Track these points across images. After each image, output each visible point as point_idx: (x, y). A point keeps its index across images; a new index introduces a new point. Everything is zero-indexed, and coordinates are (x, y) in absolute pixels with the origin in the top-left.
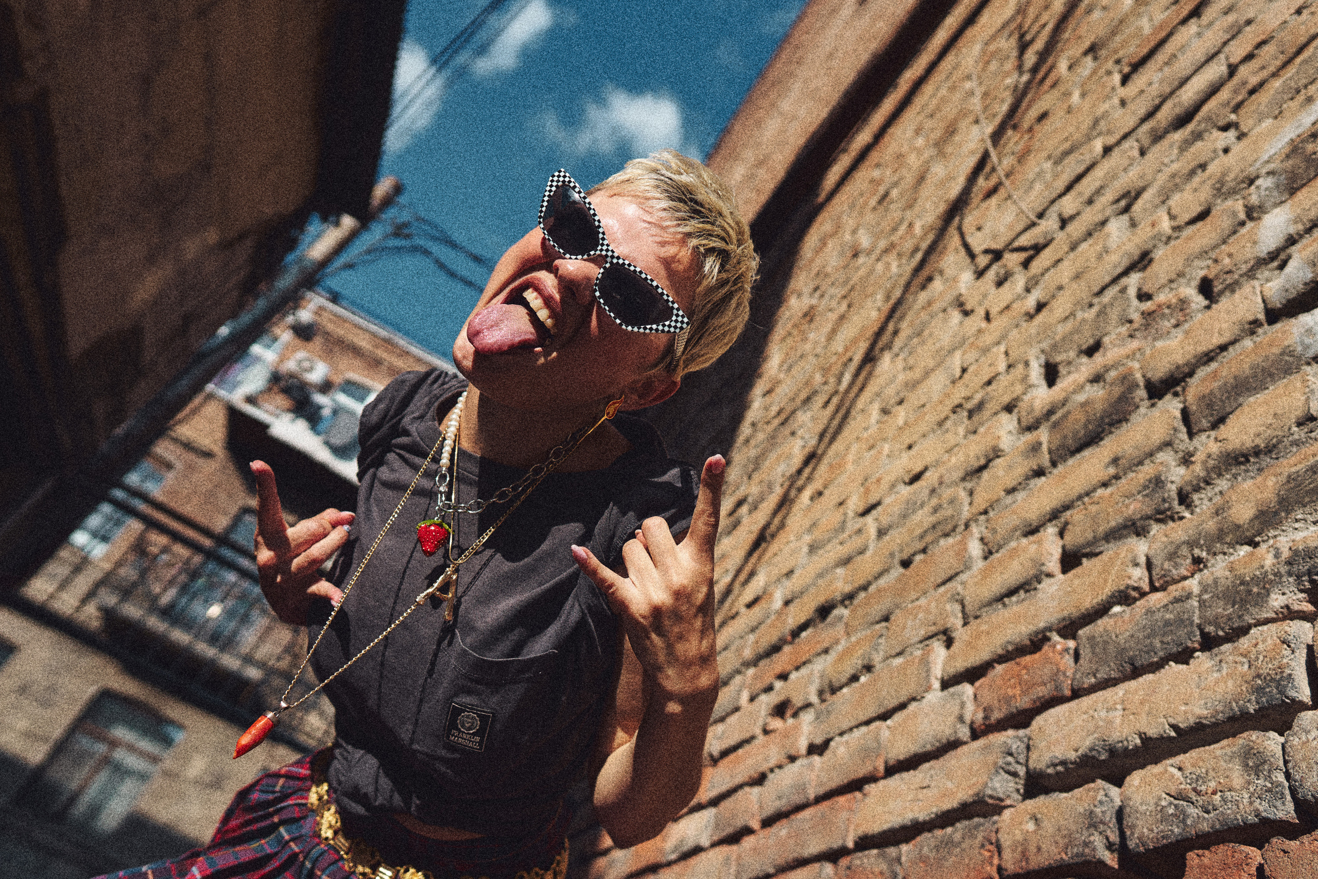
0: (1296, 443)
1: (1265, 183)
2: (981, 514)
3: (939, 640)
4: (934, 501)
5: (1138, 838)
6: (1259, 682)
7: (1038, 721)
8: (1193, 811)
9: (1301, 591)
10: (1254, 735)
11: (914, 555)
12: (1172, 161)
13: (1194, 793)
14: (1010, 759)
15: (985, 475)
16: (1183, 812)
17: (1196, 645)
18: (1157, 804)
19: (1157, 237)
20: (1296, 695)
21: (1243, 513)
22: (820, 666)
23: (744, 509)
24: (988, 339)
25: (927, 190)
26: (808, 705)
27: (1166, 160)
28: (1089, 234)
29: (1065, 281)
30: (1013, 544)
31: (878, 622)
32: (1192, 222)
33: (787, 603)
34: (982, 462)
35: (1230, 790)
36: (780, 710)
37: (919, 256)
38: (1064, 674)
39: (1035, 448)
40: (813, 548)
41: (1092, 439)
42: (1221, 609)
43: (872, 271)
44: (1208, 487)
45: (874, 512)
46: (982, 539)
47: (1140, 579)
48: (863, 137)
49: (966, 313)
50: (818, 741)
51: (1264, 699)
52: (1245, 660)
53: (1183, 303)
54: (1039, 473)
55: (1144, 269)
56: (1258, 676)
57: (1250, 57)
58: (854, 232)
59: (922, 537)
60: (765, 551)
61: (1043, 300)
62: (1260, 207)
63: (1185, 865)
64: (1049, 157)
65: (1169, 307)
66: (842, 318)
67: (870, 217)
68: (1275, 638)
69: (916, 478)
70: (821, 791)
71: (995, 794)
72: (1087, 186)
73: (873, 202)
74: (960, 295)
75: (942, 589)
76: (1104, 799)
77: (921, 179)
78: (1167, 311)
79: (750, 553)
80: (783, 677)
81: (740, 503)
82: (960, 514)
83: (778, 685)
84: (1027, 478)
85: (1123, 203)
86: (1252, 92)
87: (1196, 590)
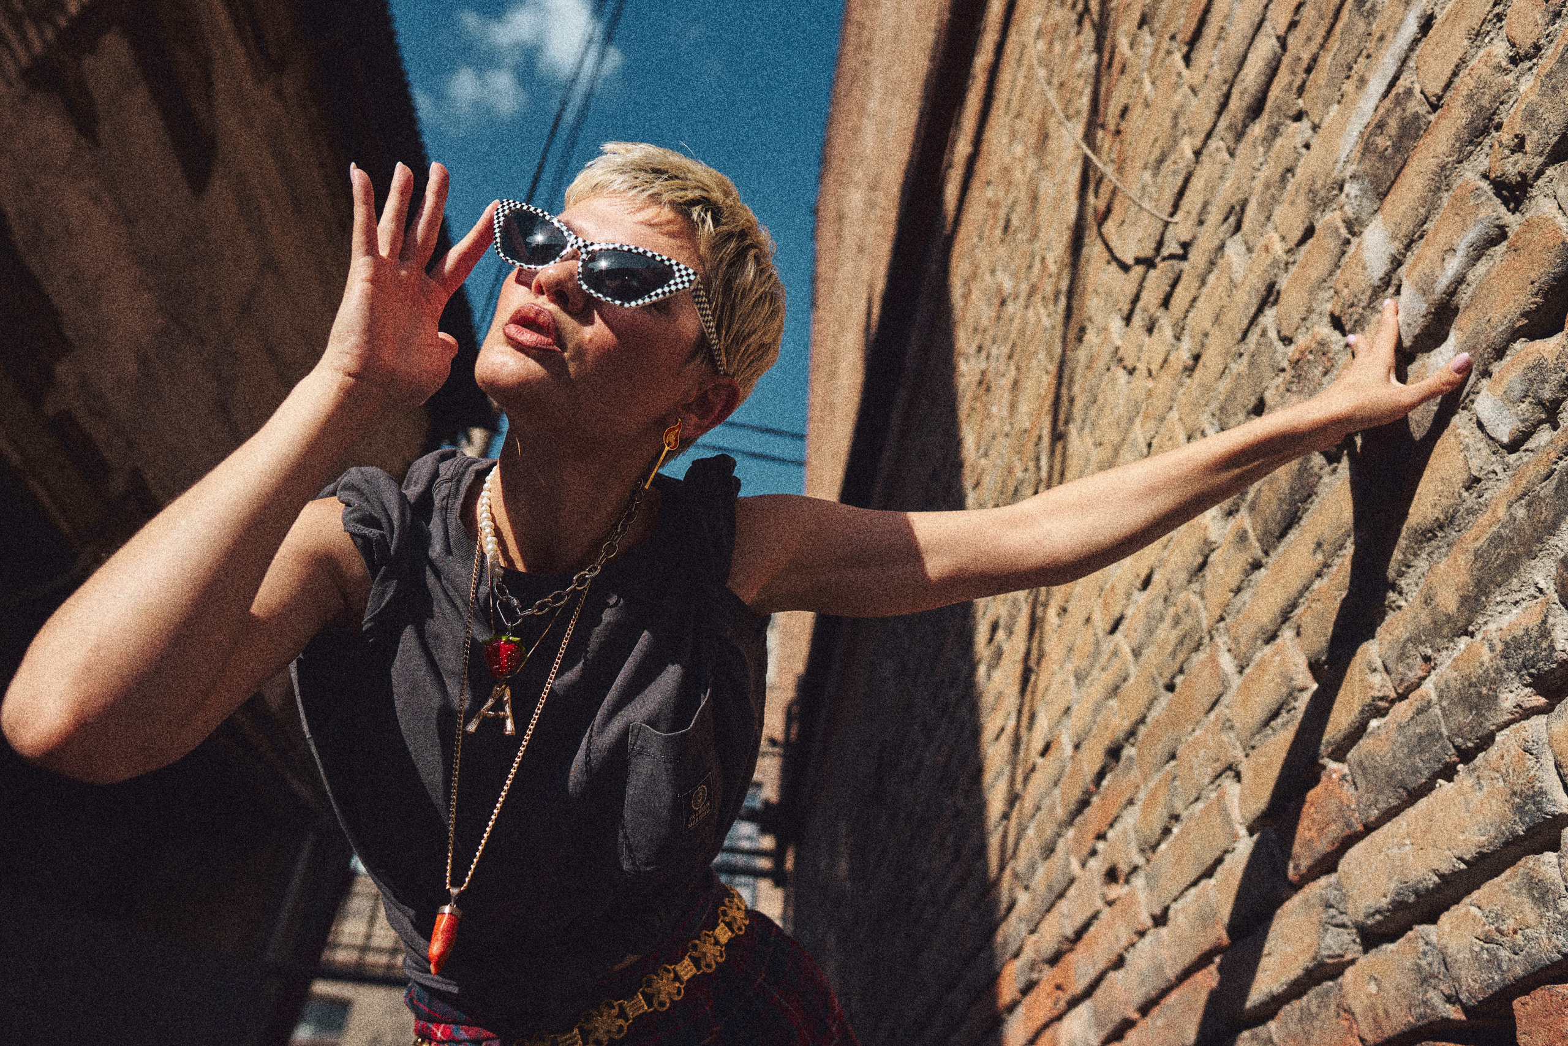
0: (1471, 511)
1: (1351, 188)
2: (1218, 621)
3: (1227, 777)
4: (1171, 611)
5: (1467, 990)
6: (1517, 800)
7: (1343, 865)
8: (1504, 954)
9: (1526, 686)
10: (1530, 861)
11: (1173, 677)
12: (1261, 164)
13: (1498, 934)
14: (1332, 911)
15: (1208, 572)
16: (1496, 957)
17: (1455, 759)
18: (1471, 951)
19: (1275, 263)
20: (1553, 809)
21: (1449, 601)
22: (1131, 819)
23: (1001, 634)
24: (1159, 403)
25: (1044, 213)
26: (1135, 869)
27: (1256, 164)
28: (1213, 263)
29: (1207, 325)
30: (1258, 656)
31: (1168, 762)
32: (1302, 242)
33: (1077, 747)
34: (1200, 559)
35: (1528, 927)
36: (1111, 875)
37: (1063, 301)
38: (1348, 806)
39: (1242, 537)
40: (1080, 678)
41: (1291, 520)
42: (1462, 718)
43: (1025, 322)
44: (1411, 570)
45: (1121, 628)
46: (1229, 650)
47: (1382, 686)
48: (962, 148)
49: (1131, 372)
50: (1157, 911)
51: (1527, 819)
52: (1498, 775)
53: (1323, 347)
54: (1257, 565)
55: (1276, 302)
56: (1514, 793)
57: (1293, 25)
58: (993, 272)
59: (1174, 654)
60: (1035, 685)
61: (1195, 352)
62: (1356, 219)
63: (1514, 1018)
64: (1145, 167)
65: (1311, 352)
66: (1016, 384)
67: (1002, 251)
68: (1517, 748)
69: (1146, 583)
70: (1178, 969)
71: (1331, 953)
72: (1193, 200)
73: (998, 232)
74: (1117, 349)
75: (1212, 716)
76: (1427, 948)
77: (1034, 198)
78: (1311, 357)
79: (1023, 691)
80: (1101, 837)
81: (994, 627)
82: (1199, 623)
83: (1101, 846)
84: (1247, 574)
85: (1232, 220)
86: (1309, 70)
87: (1434, 696)
